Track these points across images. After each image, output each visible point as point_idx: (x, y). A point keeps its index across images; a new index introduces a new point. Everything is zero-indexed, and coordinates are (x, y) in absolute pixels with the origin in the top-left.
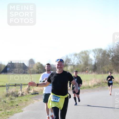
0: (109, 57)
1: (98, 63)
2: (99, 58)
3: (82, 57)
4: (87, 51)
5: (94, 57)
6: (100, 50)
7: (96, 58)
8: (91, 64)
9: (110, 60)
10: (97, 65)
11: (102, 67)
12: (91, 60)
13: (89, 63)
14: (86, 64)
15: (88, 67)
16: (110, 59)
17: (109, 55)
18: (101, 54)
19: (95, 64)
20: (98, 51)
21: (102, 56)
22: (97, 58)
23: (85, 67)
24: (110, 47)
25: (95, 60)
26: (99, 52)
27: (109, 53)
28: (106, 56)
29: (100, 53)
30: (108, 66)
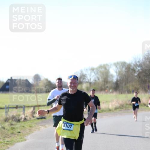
0: (135, 73)
1: (120, 80)
2: (122, 74)
3: (101, 72)
4: (107, 65)
5: (116, 72)
6: (124, 64)
7: (118, 74)
8: (112, 81)
9: (136, 76)
10: (119, 83)
11: (125, 84)
12: (112, 76)
13: (109, 79)
14: (106, 81)
15: (108, 85)
16: (136, 74)
17: (134, 70)
18: (124, 69)
19: (117, 81)
20: (120, 64)
21: (126, 71)
22: (120, 73)
23: (104, 85)
24: (136, 60)
25: (117, 76)
26: (121, 66)
27: (135, 68)
28: (131, 71)
29: (123, 67)
30: (134, 83)
